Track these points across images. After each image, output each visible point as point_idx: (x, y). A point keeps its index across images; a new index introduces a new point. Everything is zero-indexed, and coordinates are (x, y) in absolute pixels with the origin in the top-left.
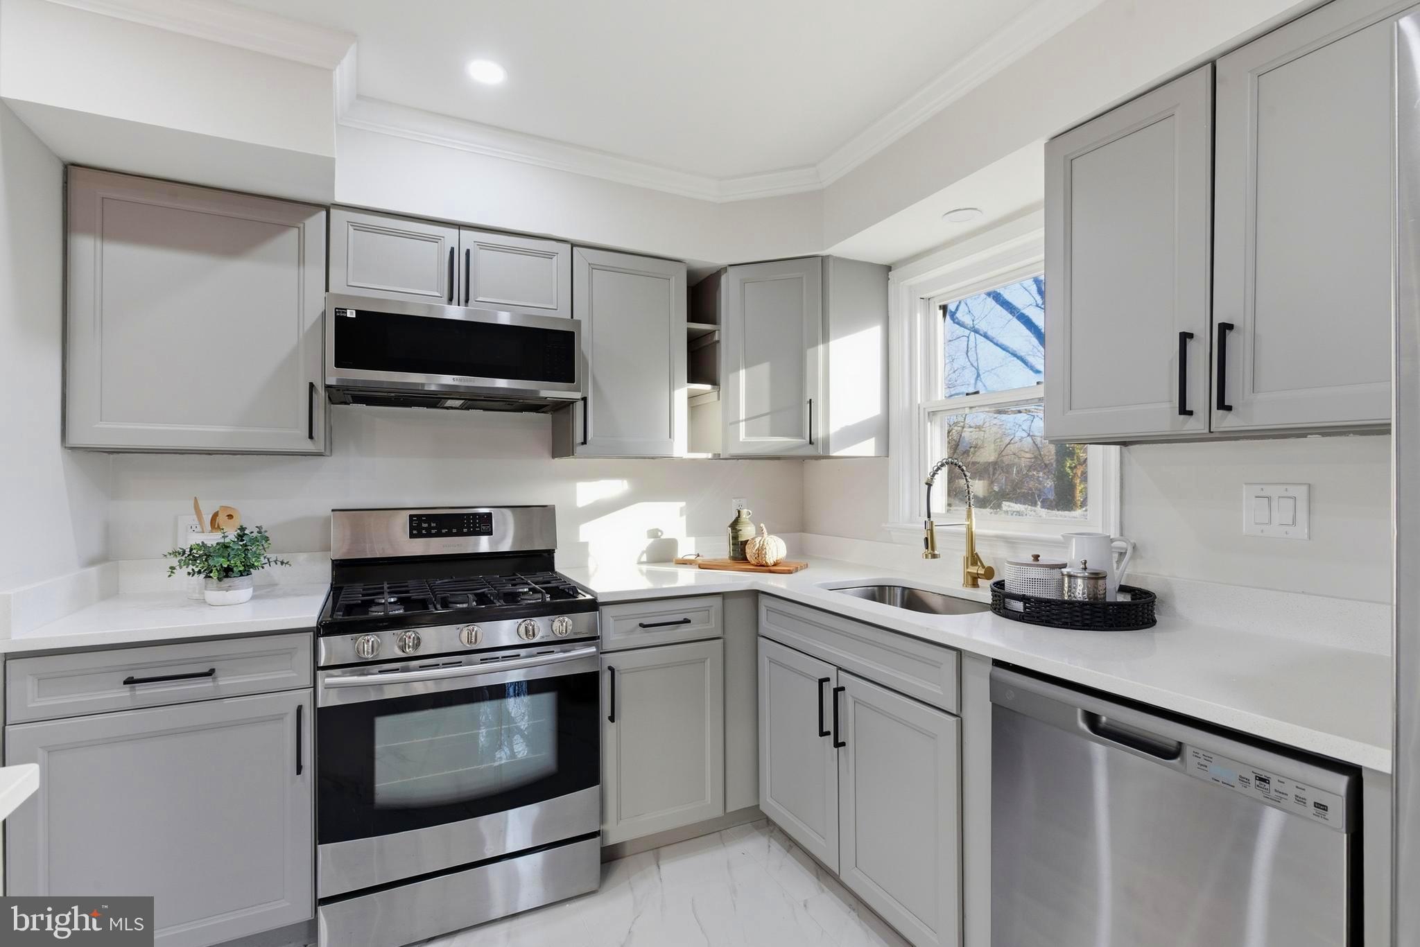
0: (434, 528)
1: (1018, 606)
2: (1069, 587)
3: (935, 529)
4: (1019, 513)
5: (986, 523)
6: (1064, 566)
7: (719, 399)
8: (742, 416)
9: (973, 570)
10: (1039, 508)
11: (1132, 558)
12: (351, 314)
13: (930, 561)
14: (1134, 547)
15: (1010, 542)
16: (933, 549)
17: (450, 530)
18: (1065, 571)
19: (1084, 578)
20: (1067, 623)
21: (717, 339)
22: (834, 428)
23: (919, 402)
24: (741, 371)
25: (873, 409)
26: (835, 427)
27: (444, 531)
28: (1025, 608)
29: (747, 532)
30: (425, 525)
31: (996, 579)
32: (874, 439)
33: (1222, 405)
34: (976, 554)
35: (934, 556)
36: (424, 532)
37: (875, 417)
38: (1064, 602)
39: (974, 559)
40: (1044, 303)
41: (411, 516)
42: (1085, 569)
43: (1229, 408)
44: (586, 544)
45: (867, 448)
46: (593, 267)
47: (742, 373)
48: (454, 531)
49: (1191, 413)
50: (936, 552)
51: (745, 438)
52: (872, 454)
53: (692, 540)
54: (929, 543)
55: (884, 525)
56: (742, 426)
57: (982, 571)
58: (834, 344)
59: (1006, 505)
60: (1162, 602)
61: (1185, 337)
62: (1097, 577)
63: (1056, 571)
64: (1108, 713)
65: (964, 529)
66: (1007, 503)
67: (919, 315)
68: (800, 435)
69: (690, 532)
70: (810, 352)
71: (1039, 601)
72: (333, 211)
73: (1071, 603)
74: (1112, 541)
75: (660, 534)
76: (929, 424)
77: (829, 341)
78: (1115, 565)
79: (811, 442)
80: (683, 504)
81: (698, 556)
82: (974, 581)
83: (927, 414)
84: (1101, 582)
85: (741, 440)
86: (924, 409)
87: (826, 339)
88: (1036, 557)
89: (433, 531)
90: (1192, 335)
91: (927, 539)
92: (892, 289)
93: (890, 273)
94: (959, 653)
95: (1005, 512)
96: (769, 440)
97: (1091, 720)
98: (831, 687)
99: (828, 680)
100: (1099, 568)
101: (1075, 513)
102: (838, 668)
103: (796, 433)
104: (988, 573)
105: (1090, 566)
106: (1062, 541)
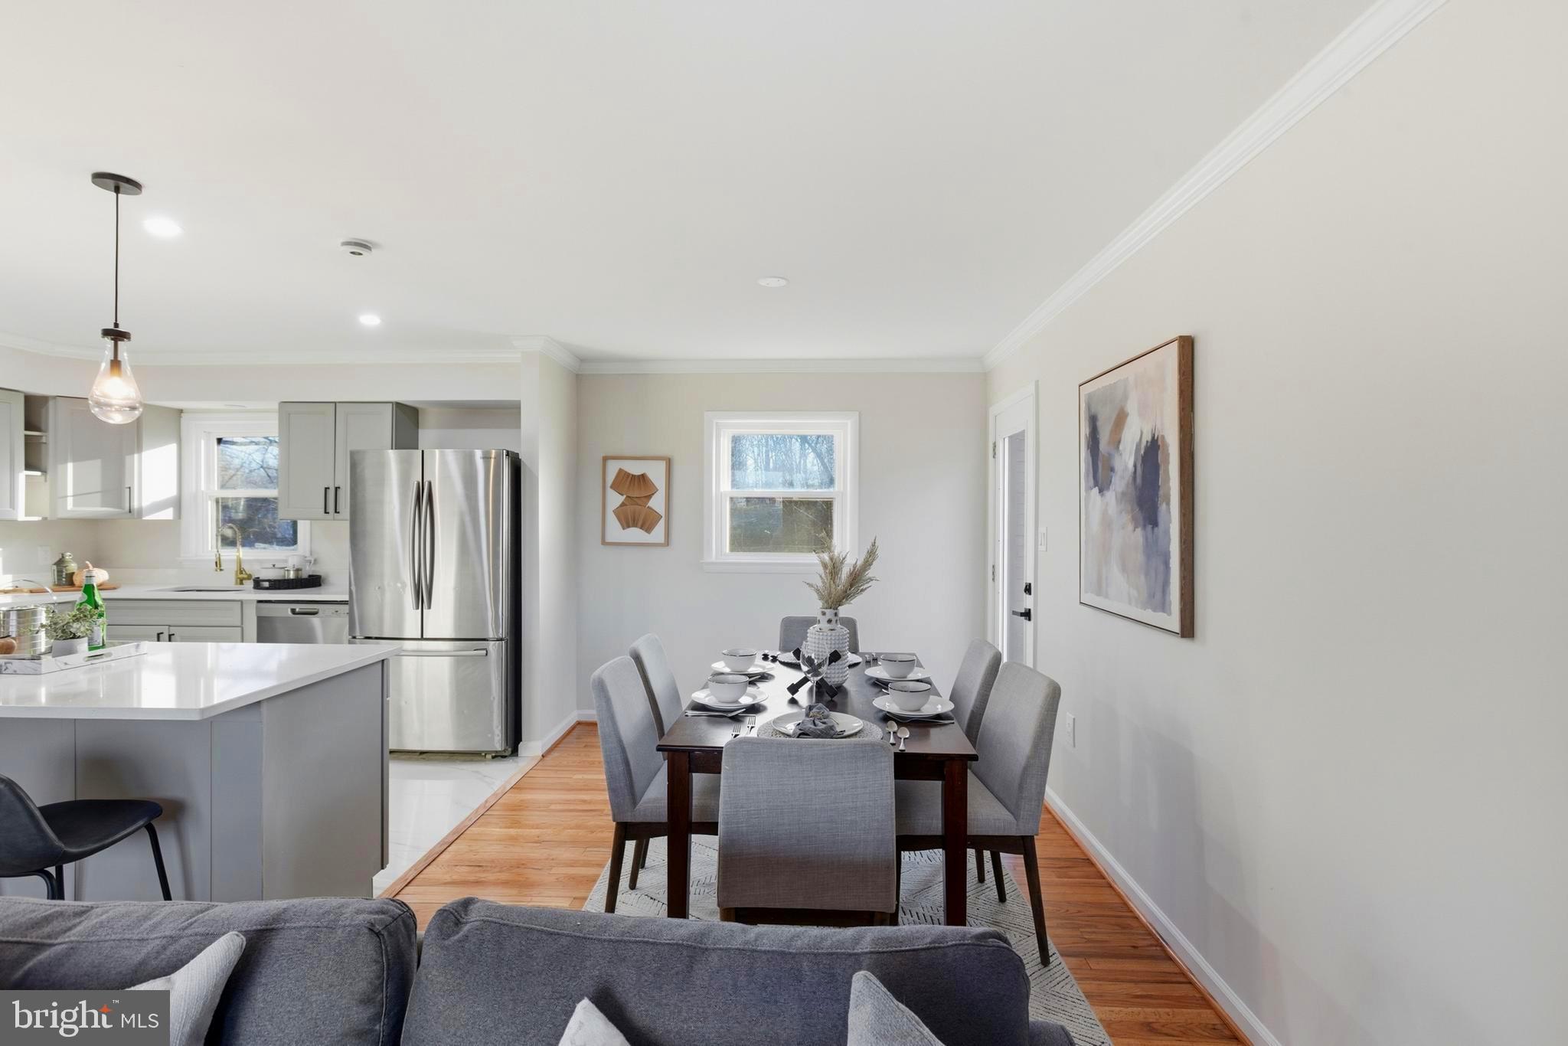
1: (266, 584)
2: (288, 574)
3: (222, 558)
4: (264, 548)
5: (243, 553)
6: (286, 567)
7: (45, 481)
8: (70, 493)
9: (241, 576)
10: (276, 546)
11: (315, 563)
13: (219, 572)
14: (316, 560)
15: (260, 562)
18: (286, 569)
19: (293, 571)
21: (44, 441)
23: (203, 489)
24: (69, 464)
25: (173, 492)
26: (145, 503)
28: (269, 584)
29: (72, 567)
31: (253, 577)
32: (171, 509)
33: (336, 512)
34: (243, 569)
35: (221, 570)
37: (172, 497)
39: (240, 571)
42: (294, 568)
43: (339, 513)
45: (168, 514)
49: (328, 513)
50: (222, 568)
51: (72, 508)
52: (171, 518)
54: (218, 564)
55: (178, 559)
56: (70, 499)
57: (245, 576)
58: (145, 454)
59: (257, 544)
60: (324, 578)
61: (326, 489)
62: (298, 570)
63: (283, 570)
64: (298, 608)
65: (235, 558)
66: (259, 544)
67: (201, 442)
70: (128, 458)
71: (275, 581)
73: (288, 581)
74: (306, 557)
77: (141, 452)
78: (307, 567)
79: (130, 512)
83: (208, 498)
84: (300, 572)
85: (69, 508)
86: (207, 495)
87: (140, 450)
88: (274, 566)
90: (329, 488)
91: (216, 563)
92: (182, 422)
93: (182, 414)
94: (242, 602)
95: (257, 548)
96: (95, 508)
97: (293, 611)
98: (166, 636)
99: (162, 633)
100: (299, 567)
101: (292, 548)
102: (170, 626)
103: (120, 506)
104: (249, 577)
105: (296, 567)
106: (285, 558)
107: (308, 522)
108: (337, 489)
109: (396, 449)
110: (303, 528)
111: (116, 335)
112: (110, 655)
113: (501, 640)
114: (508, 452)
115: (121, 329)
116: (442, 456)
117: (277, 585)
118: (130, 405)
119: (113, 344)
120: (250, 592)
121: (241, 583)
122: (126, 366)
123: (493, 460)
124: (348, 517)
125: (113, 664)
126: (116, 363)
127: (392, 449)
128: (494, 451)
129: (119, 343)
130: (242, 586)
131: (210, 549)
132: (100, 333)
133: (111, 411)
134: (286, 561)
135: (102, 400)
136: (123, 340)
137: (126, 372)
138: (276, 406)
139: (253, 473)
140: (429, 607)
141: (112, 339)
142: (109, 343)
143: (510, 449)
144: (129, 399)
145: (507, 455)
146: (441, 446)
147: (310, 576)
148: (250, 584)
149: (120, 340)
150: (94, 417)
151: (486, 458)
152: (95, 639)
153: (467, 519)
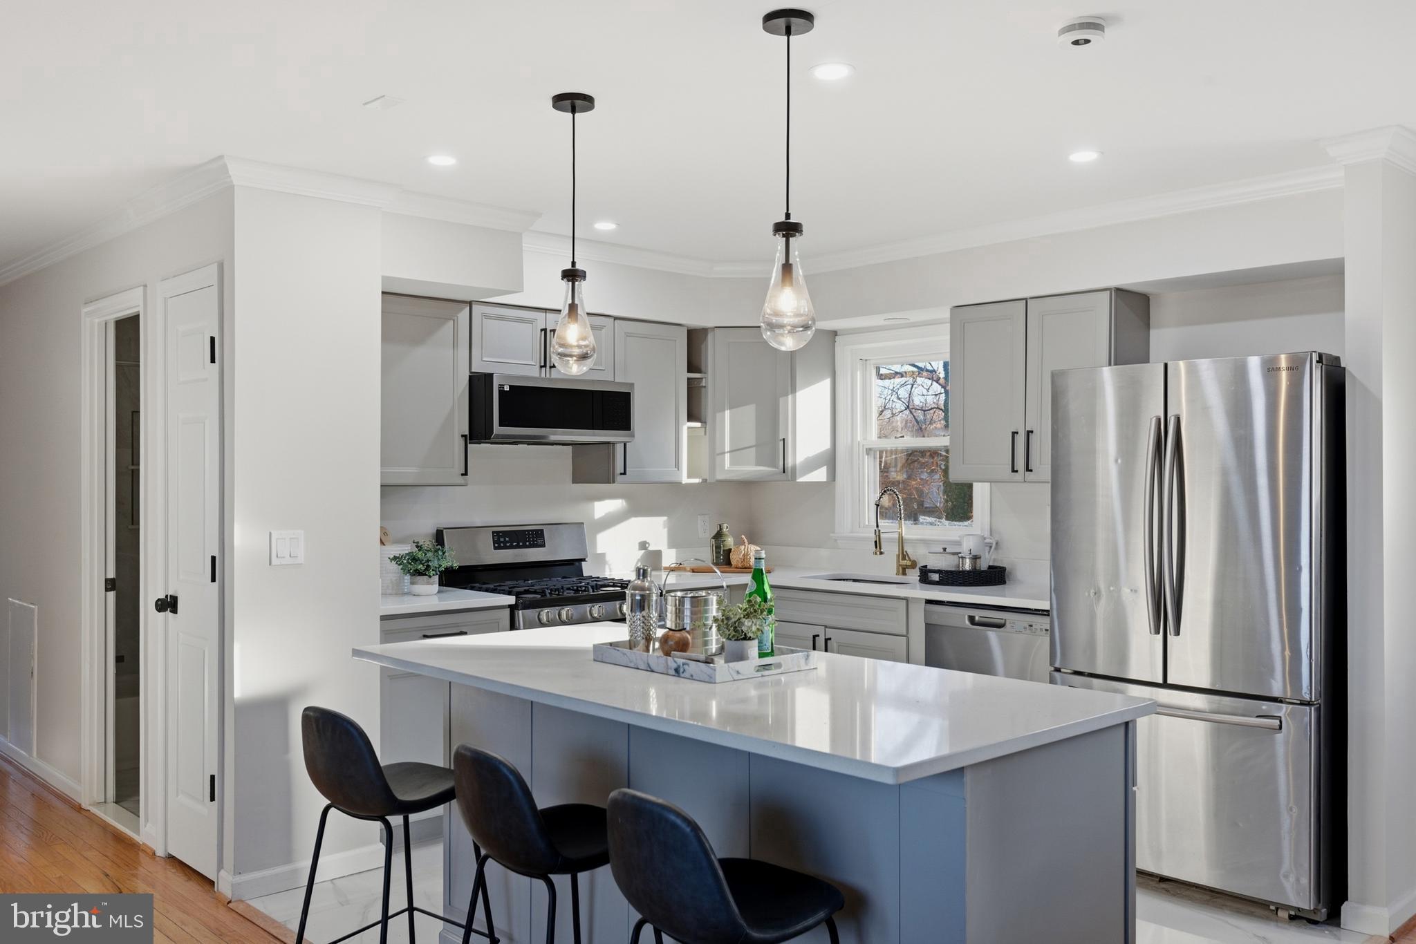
0: (508, 542)
1: (936, 577)
2: (962, 564)
3: (882, 535)
4: (931, 524)
5: (910, 531)
6: (960, 553)
7: (705, 434)
8: (727, 449)
9: (904, 562)
10: (943, 520)
11: (996, 549)
12: (507, 388)
13: (879, 556)
14: (997, 543)
15: (925, 542)
16: (880, 548)
17: (518, 543)
18: (960, 555)
19: (969, 558)
20: (960, 583)
21: (704, 385)
22: (800, 459)
23: (859, 439)
24: (726, 412)
25: (827, 444)
27: (514, 544)
28: (940, 577)
29: (730, 542)
30: (502, 540)
31: (919, 566)
32: (825, 467)
33: (1028, 470)
34: (906, 552)
35: (881, 553)
36: (502, 545)
37: (827, 450)
38: (960, 572)
39: (903, 555)
40: (946, 378)
41: (493, 532)
42: (970, 554)
43: (1033, 471)
44: (603, 555)
45: (820, 475)
46: (628, 335)
47: (727, 413)
48: (521, 544)
49: (1017, 471)
50: (882, 551)
51: (729, 467)
52: (825, 480)
53: (674, 551)
54: (877, 544)
55: (832, 535)
56: (727, 456)
57: (909, 563)
58: (800, 394)
59: (922, 518)
60: (1010, 573)
61: (1013, 434)
62: (975, 558)
63: (956, 556)
64: (978, 614)
65: (896, 536)
66: (923, 517)
67: (859, 373)
68: (774, 465)
69: (672, 544)
70: (782, 400)
71: (947, 572)
72: (474, 307)
73: (964, 572)
74: (985, 539)
75: (647, 545)
76: (866, 457)
77: (796, 392)
78: (987, 553)
79: (784, 472)
80: (665, 518)
81: (681, 564)
82: (903, 570)
83: (865, 450)
84: (979, 562)
85: (726, 468)
86: (863, 445)
87: (793, 391)
88: (945, 549)
89: (508, 544)
90: (1017, 433)
91: (876, 542)
92: (838, 349)
93: (837, 337)
94: (906, 599)
95: (922, 523)
96: (750, 469)
97: (972, 619)
98: (821, 642)
99: (818, 636)
100: (977, 554)
101: (966, 523)
102: (826, 627)
103: (773, 464)
104: (914, 565)
105: (973, 553)
106: (958, 539)
107: (987, 485)
108: (1029, 433)
109: (1116, 364)
110: (981, 493)
111: (788, 229)
112: (779, 666)
113: (1309, 704)
114: (1320, 356)
115: (792, 220)
116: (1193, 372)
117: (952, 578)
118: (802, 324)
119: (784, 242)
120: (914, 588)
121: (904, 573)
122: (799, 271)
123: (1284, 375)
124: (1048, 477)
125: (783, 678)
126: (787, 268)
127: (1110, 365)
128: (1283, 357)
129: (791, 239)
130: (904, 577)
131: (867, 523)
132: (771, 228)
133: (782, 335)
134: (959, 543)
135: (774, 320)
136: (794, 236)
137: (798, 279)
138: (946, 314)
139: (895, 417)
140: (1177, 633)
141: (784, 236)
142: (780, 241)
143: (1325, 350)
144: (801, 315)
145: (1320, 361)
146: (1189, 354)
147: (990, 567)
148: (914, 575)
149: (792, 236)
150: (766, 343)
151: (1271, 369)
152: (765, 643)
153: (1235, 480)
